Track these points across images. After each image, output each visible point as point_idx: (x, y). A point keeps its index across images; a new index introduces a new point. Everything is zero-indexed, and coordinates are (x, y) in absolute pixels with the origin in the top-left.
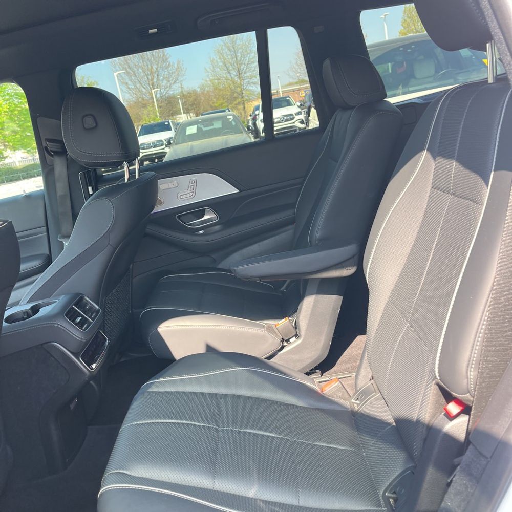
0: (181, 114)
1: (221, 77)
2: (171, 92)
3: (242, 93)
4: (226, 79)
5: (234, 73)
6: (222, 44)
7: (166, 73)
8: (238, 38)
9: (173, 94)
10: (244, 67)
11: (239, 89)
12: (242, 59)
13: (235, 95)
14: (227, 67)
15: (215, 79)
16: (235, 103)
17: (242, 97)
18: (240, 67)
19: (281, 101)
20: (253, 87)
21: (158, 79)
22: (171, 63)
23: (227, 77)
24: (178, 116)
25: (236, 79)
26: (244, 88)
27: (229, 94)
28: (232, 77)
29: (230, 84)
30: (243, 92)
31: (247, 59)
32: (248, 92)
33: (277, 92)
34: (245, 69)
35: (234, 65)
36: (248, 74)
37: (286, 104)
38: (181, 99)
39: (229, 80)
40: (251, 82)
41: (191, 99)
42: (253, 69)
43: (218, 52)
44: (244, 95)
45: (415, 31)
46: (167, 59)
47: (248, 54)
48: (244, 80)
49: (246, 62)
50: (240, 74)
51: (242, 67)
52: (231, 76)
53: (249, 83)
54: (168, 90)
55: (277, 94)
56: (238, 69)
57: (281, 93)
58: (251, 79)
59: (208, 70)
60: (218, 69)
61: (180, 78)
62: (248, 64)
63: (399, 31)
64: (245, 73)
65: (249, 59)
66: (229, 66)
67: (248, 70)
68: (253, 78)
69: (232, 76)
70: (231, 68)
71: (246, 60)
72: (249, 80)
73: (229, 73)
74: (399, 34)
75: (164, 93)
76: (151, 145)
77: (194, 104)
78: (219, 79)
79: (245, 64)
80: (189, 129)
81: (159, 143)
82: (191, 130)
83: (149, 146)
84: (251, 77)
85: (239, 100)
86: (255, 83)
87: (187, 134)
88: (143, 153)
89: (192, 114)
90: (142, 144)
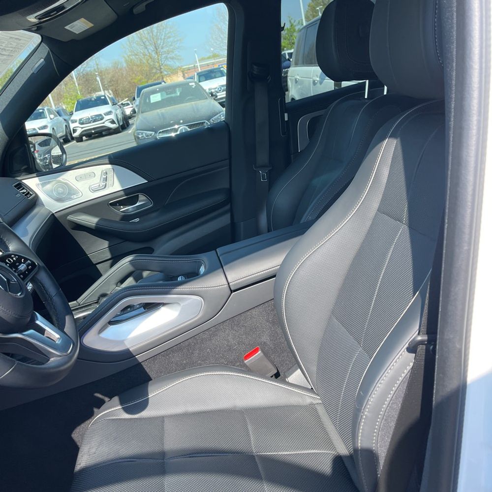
0: (101, 91)
1: (138, 53)
2: (89, 69)
3: (161, 69)
4: (143, 55)
5: (151, 48)
9: (90, 71)
10: (161, 42)
11: (157, 65)
12: (159, 34)
13: (154, 71)
14: (144, 43)
15: (132, 55)
16: (154, 78)
17: (161, 72)
18: (157, 42)
19: (215, 72)
20: (170, 62)
23: (144, 52)
24: (96, 93)
25: (153, 54)
26: (162, 62)
27: (148, 69)
28: (149, 53)
29: (148, 60)
30: (162, 67)
31: (164, 34)
32: (165, 67)
33: (194, 66)
34: (162, 43)
35: (150, 40)
36: (165, 50)
37: (220, 74)
38: (99, 75)
39: (147, 55)
40: (169, 56)
41: (110, 76)
42: (170, 43)
44: (162, 70)
45: (322, 4)
47: (163, 29)
48: (161, 55)
49: (163, 37)
50: (157, 49)
51: (159, 42)
52: (148, 51)
53: (166, 58)
54: (85, 67)
55: (195, 68)
56: (155, 44)
57: (199, 67)
58: (168, 54)
60: (135, 44)
62: (164, 39)
63: (308, 4)
64: (162, 48)
65: (165, 33)
66: (146, 41)
67: (164, 45)
68: (171, 53)
69: (150, 51)
70: (147, 43)
71: (162, 35)
72: (167, 54)
73: (146, 48)
74: (307, 7)
75: (81, 71)
76: (91, 119)
77: (113, 80)
78: (136, 55)
79: (161, 39)
80: (153, 97)
81: (99, 117)
82: (156, 98)
83: (88, 121)
84: (168, 52)
85: (158, 75)
86: (172, 58)
87: (152, 102)
88: (82, 128)
89: (110, 91)
90: (80, 120)
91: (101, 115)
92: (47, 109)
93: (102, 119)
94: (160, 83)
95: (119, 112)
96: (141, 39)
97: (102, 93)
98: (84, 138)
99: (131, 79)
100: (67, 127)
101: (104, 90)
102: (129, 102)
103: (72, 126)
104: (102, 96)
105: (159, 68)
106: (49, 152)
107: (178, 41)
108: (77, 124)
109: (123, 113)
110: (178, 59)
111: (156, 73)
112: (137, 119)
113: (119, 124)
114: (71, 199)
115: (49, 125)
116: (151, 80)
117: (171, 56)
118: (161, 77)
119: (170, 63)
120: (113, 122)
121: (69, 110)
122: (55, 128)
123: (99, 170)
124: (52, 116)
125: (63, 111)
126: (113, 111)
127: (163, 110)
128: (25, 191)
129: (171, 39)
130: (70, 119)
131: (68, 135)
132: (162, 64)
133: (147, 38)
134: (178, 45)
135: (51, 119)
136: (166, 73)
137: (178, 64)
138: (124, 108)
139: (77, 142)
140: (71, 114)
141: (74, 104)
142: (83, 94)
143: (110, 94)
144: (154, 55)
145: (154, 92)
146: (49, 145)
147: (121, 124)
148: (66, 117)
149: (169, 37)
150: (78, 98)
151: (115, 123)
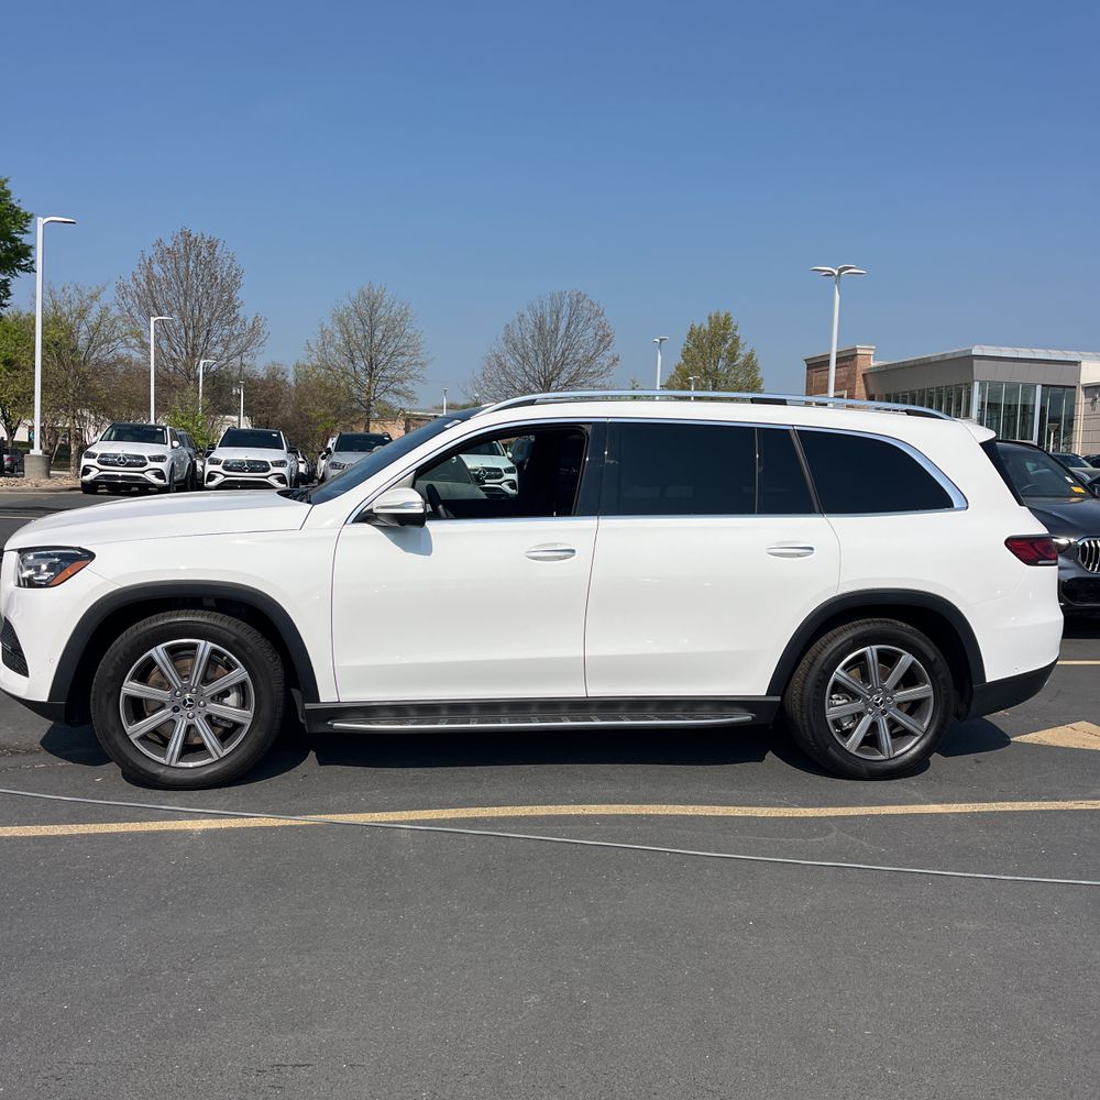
1: (334, 365)
3: (370, 405)
4: (343, 372)
5: (362, 364)
6: (351, 307)
7: (225, 331)
8: (384, 304)
10: (383, 359)
11: (364, 396)
12: (384, 343)
13: (355, 406)
14: (350, 351)
15: (321, 367)
16: (351, 418)
17: (368, 412)
18: (376, 356)
20: (392, 397)
21: (207, 340)
22: (241, 318)
23: (346, 368)
26: (376, 395)
27: (345, 400)
28: (356, 372)
29: (350, 384)
30: (372, 403)
31: (393, 346)
32: (379, 405)
34: (385, 361)
35: (365, 351)
36: (387, 373)
39: (350, 374)
40: (391, 388)
42: (401, 365)
43: (340, 320)
44: (371, 408)
46: (234, 308)
48: (378, 381)
49: (390, 351)
50: (372, 369)
51: (380, 358)
52: (354, 367)
53: (386, 389)
56: (371, 359)
58: (392, 382)
59: (313, 346)
60: (333, 350)
61: (253, 349)
62: (392, 355)
64: (383, 369)
65: (396, 346)
66: (355, 350)
67: (389, 365)
68: (397, 383)
69: (358, 369)
70: (357, 354)
71: (389, 347)
72: (388, 383)
73: (353, 362)
78: (329, 368)
79: (386, 353)
83: (240, 467)
84: (392, 380)
86: (397, 393)
88: (226, 476)
90: (227, 461)
92: (171, 430)
96: (348, 343)
105: (366, 404)
107: (416, 364)
108: (218, 468)
110: (407, 397)
111: (358, 411)
115: (169, 457)
116: (345, 420)
117: (395, 387)
119: (391, 399)
120: (282, 480)
124: (176, 444)
129: (406, 359)
132: (374, 398)
133: (359, 345)
134: (414, 371)
135: (173, 447)
136: (376, 415)
137: (405, 404)
144: (363, 378)
149: (403, 354)
151: (286, 483)
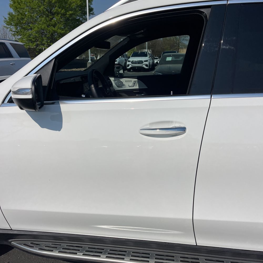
0: (146, 49)
3: (179, 44)
11: (178, 42)
16: (174, 48)
17: (179, 46)
20: (185, 42)
24: (144, 50)
27: (172, 43)
29: (174, 39)
30: (180, 44)
32: (182, 44)
40: (185, 39)
48: (181, 37)
53: (183, 39)
68: (186, 37)
76: (137, 62)
77: (154, 45)
80: (168, 58)
81: (141, 62)
82: (169, 59)
83: (135, 63)
85: (177, 47)
87: (167, 60)
88: (132, 65)
89: (151, 50)
90: (132, 61)
91: (142, 61)
93: (142, 63)
94: (175, 52)
95: (151, 61)
97: (146, 50)
98: (131, 70)
99: (163, 47)
100: (126, 63)
101: (148, 49)
102: (158, 58)
103: (128, 63)
104: (146, 52)
105: (178, 44)
106: (119, 71)
108: (130, 63)
109: (153, 62)
111: (176, 46)
112: (157, 67)
113: (149, 67)
114: (122, 87)
117: (186, 39)
118: (178, 49)
120: (147, 65)
121: (128, 55)
122: (120, 63)
123: (133, 80)
125: (126, 56)
126: (149, 61)
127: (171, 65)
128: (109, 81)
130: (128, 60)
131: (125, 67)
132: (180, 42)
136: (181, 47)
138: (155, 60)
139: (128, 71)
140: (129, 58)
141: (132, 53)
142: (137, 49)
143: (150, 52)
145: (169, 56)
146: (119, 69)
147: (150, 67)
148: (126, 59)
150: (134, 50)
151: (148, 67)
